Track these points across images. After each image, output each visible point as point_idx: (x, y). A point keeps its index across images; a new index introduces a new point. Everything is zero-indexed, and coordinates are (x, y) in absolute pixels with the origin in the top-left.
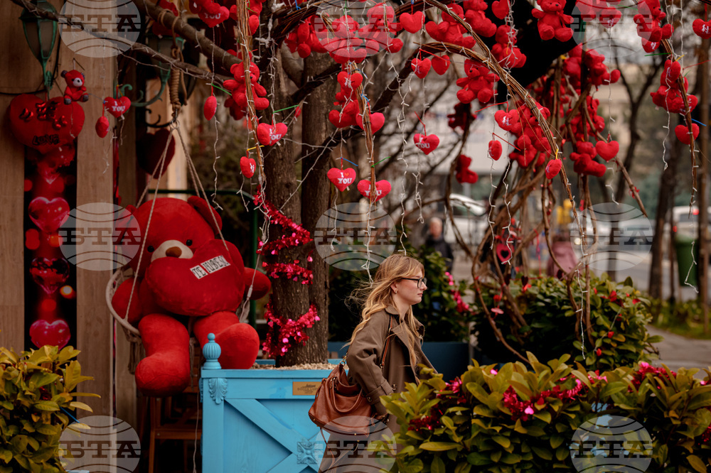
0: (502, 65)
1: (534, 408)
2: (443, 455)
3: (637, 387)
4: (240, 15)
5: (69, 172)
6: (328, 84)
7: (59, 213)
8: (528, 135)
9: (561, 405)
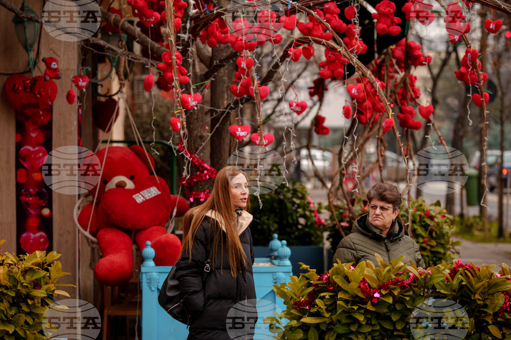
0: (352, 52)
1: (380, 293)
2: (317, 326)
3: (453, 278)
4: (168, 18)
5: (47, 128)
6: (228, 66)
7: (40, 158)
8: (370, 101)
9: (399, 290)
